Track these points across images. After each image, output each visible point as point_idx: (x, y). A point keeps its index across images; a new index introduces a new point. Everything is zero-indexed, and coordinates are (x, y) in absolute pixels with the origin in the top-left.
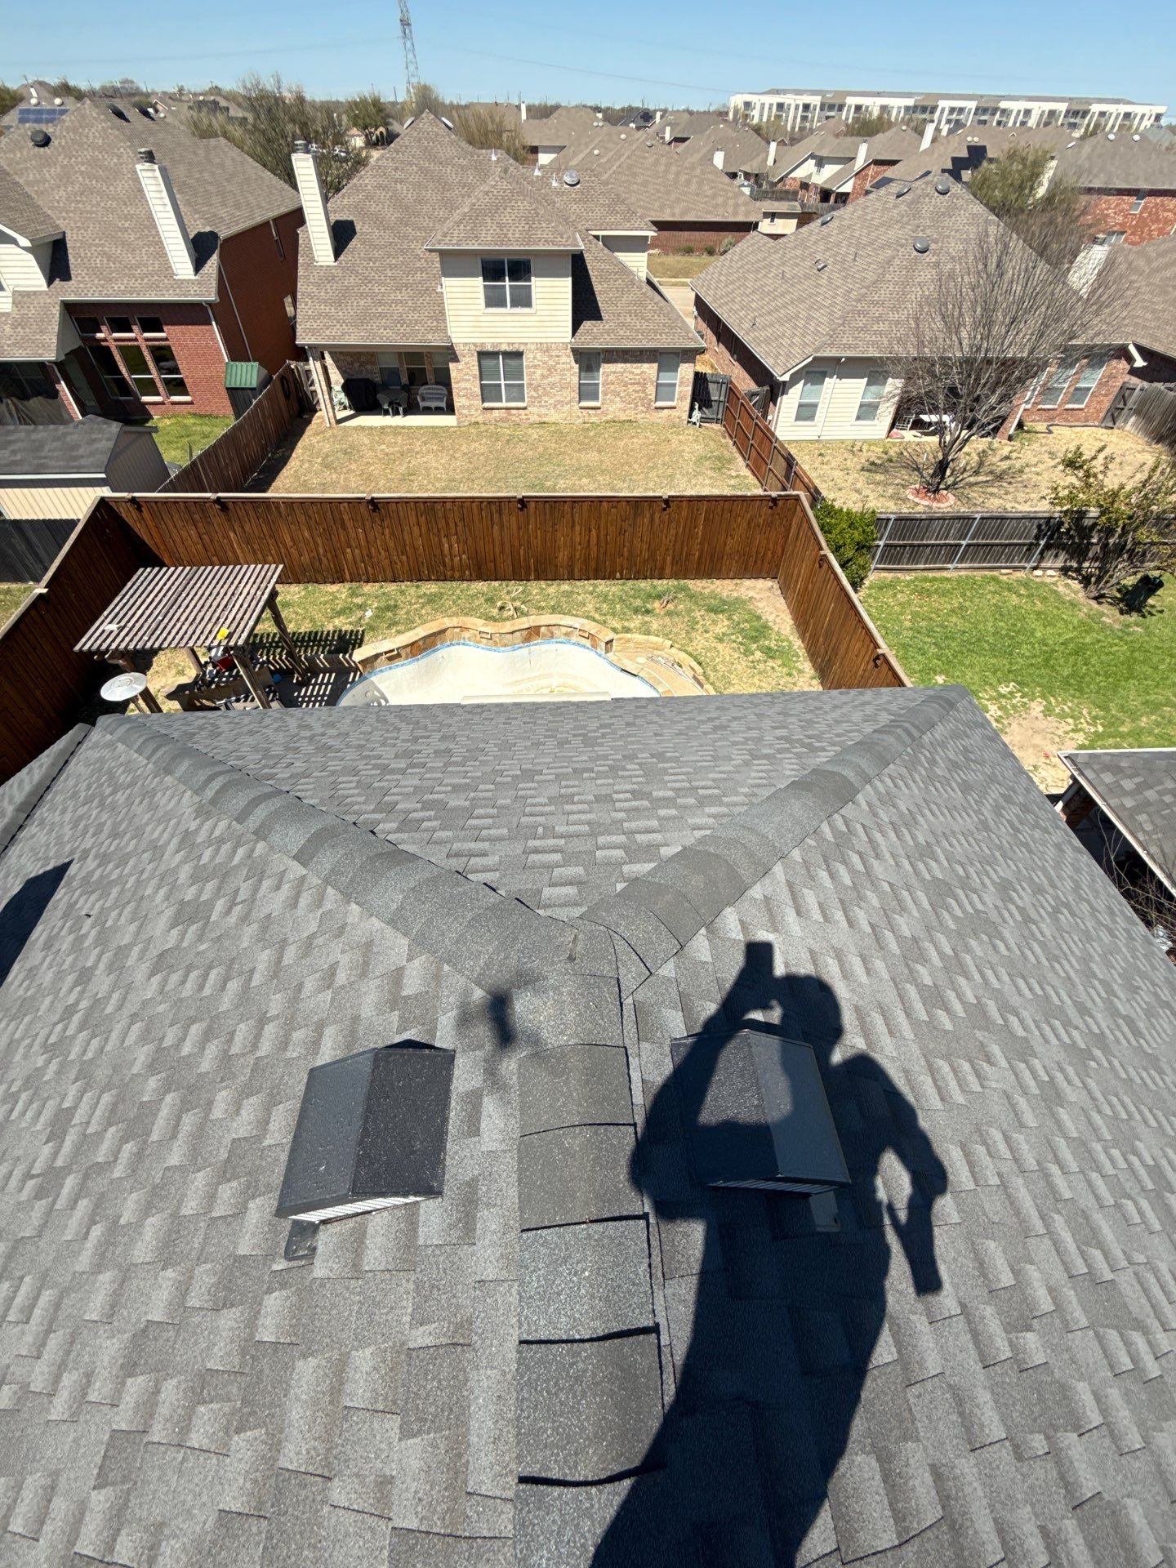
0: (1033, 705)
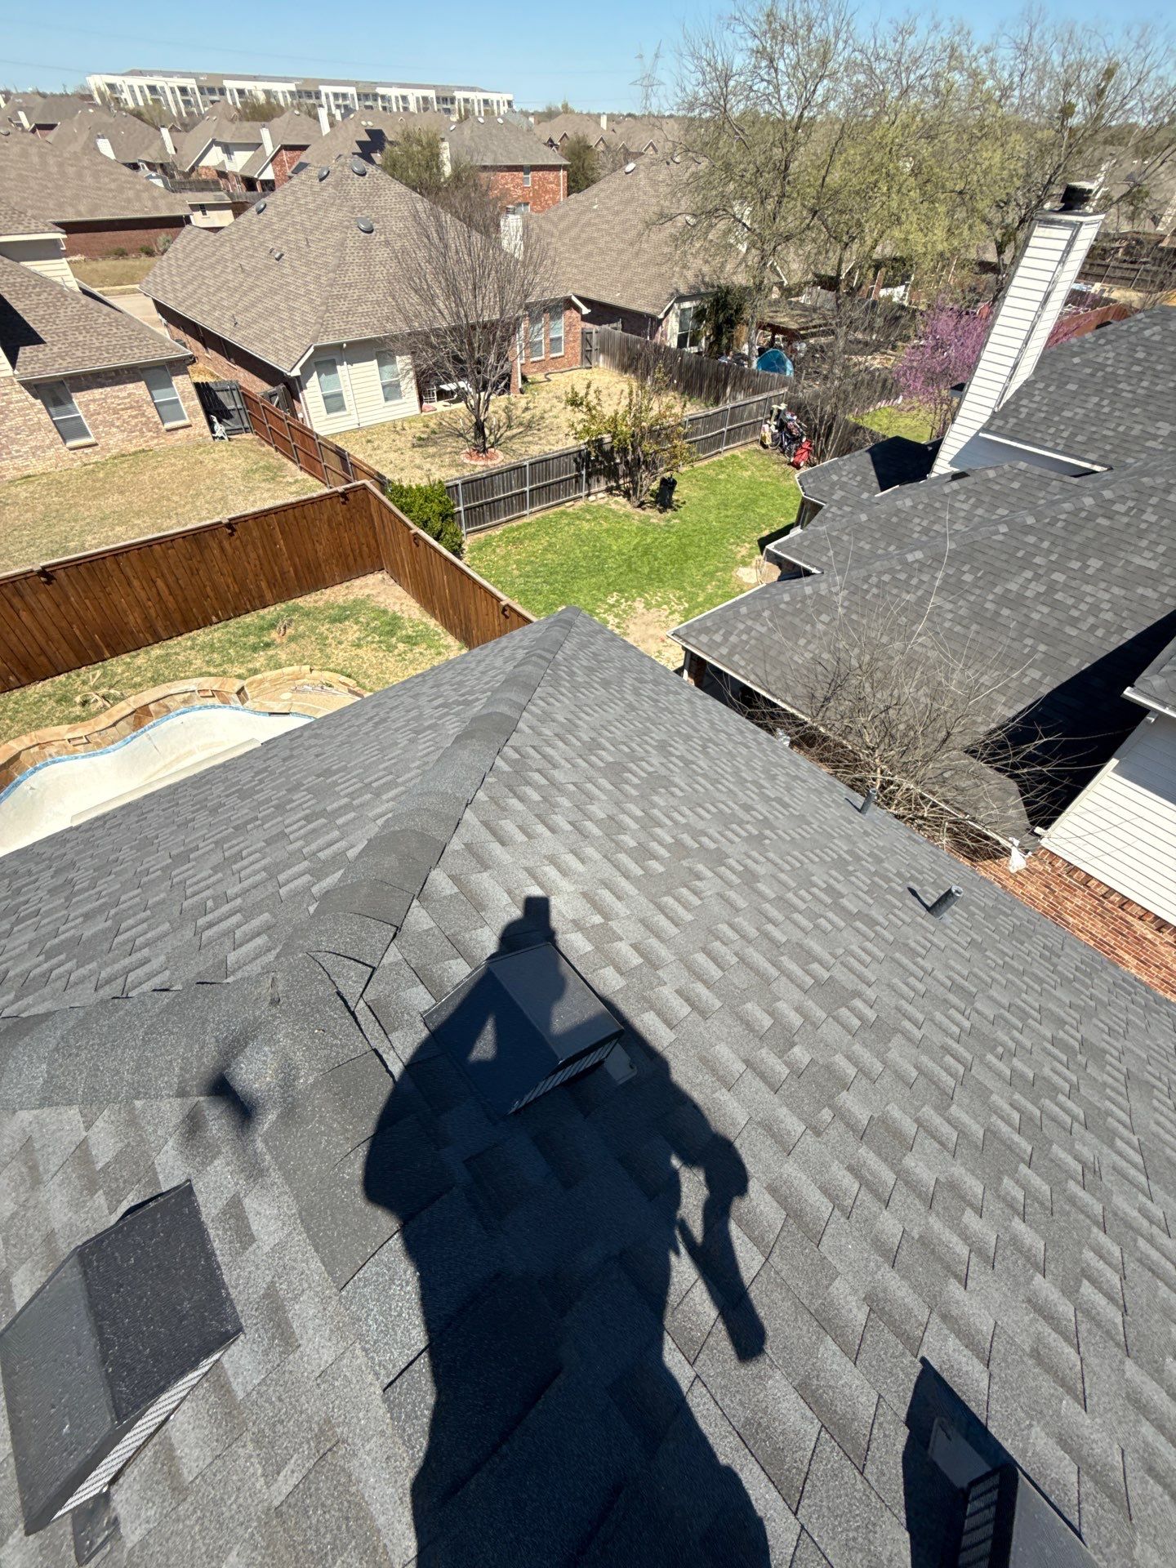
0: (636, 604)
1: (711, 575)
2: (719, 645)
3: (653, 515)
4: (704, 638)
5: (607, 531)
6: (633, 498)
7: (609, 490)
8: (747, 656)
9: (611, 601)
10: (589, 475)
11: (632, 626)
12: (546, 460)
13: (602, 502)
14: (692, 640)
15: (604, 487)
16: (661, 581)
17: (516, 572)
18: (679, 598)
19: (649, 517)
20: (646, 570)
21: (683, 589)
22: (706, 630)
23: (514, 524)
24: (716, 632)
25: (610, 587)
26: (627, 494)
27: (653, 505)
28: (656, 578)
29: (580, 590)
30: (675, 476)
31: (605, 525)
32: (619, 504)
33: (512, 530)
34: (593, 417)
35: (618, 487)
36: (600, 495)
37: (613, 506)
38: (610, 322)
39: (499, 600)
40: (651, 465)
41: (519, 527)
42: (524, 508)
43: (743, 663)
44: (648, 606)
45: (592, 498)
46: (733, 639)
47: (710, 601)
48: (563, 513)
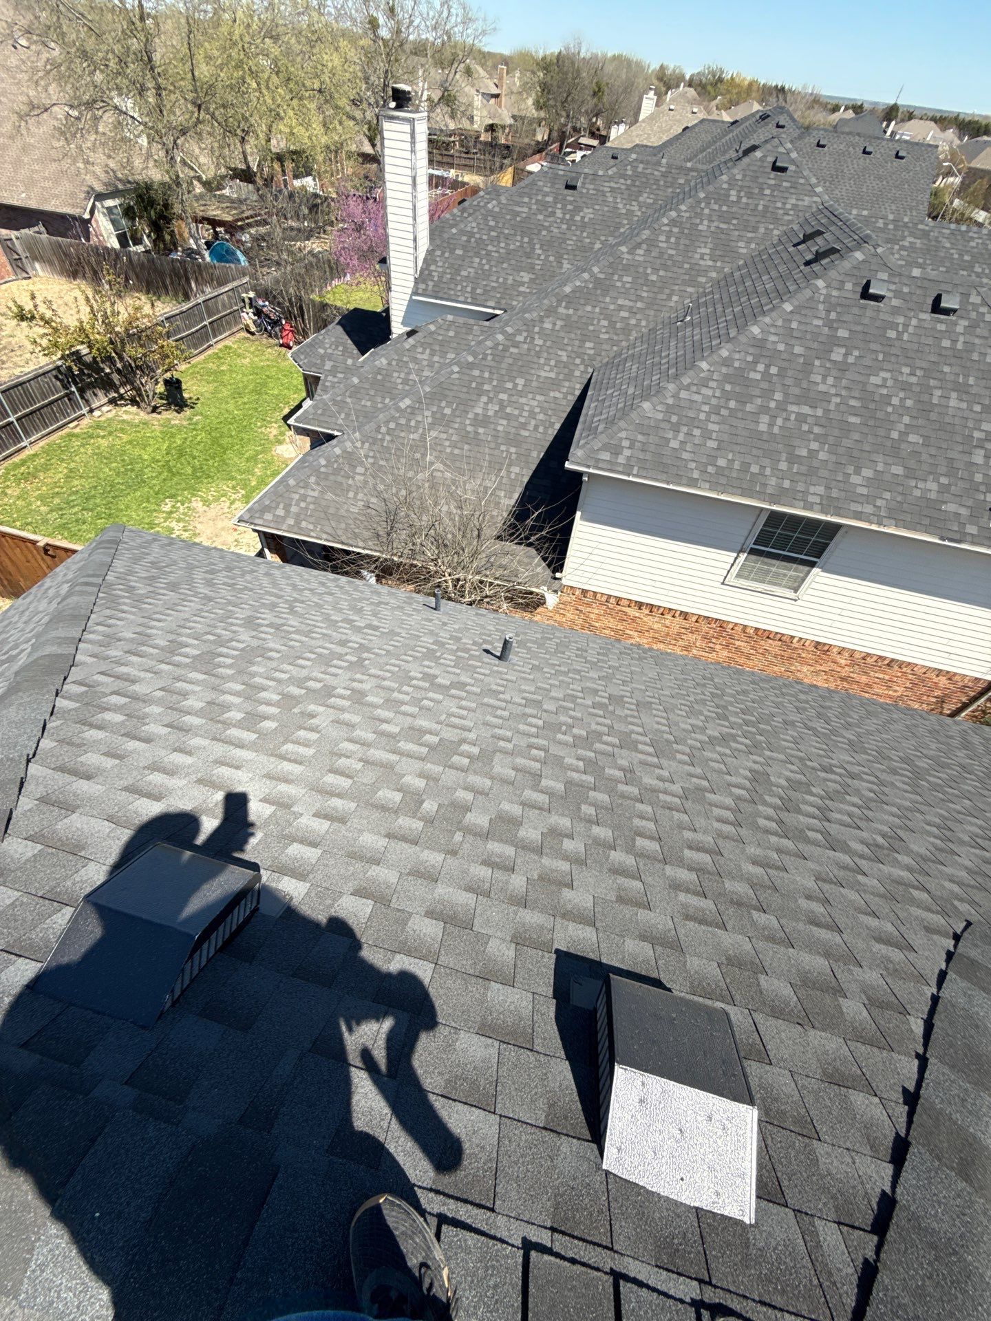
0: (194, 504)
1: (253, 459)
2: (284, 518)
3: (170, 415)
4: (268, 516)
5: (130, 442)
6: (143, 405)
7: (112, 402)
8: (312, 520)
9: (167, 508)
10: (82, 391)
11: (199, 526)
12: (21, 384)
13: (110, 415)
14: (256, 521)
15: (105, 400)
16: (208, 476)
17: (44, 509)
18: (234, 488)
19: (169, 420)
20: (189, 470)
21: (233, 478)
22: (267, 509)
23: (17, 459)
24: (277, 508)
25: (160, 495)
26: (134, 402)
27: (168, 407)
28: (201, 475)
29: (127, 507)
30: (176, 375)
31: (125, 438)
32: (129, 413)
33: (16, 466)
34: (56, 330)
35: (121, 397)
36: (105, 409)
37: (125, 417)
38: (29, 227)
39: (34, 543)
40: (147, 369)
41: (23, 462)
42: (20, 440)
43: (311, 527)
44: (206, 502)
45: (97, 413)
46: (294, 509)
47: (262, 482)
48: (70, 435)
